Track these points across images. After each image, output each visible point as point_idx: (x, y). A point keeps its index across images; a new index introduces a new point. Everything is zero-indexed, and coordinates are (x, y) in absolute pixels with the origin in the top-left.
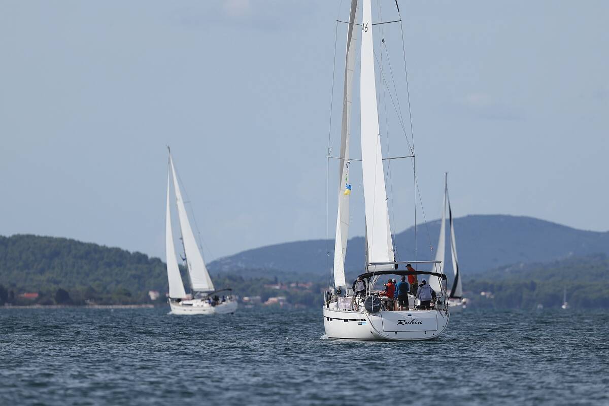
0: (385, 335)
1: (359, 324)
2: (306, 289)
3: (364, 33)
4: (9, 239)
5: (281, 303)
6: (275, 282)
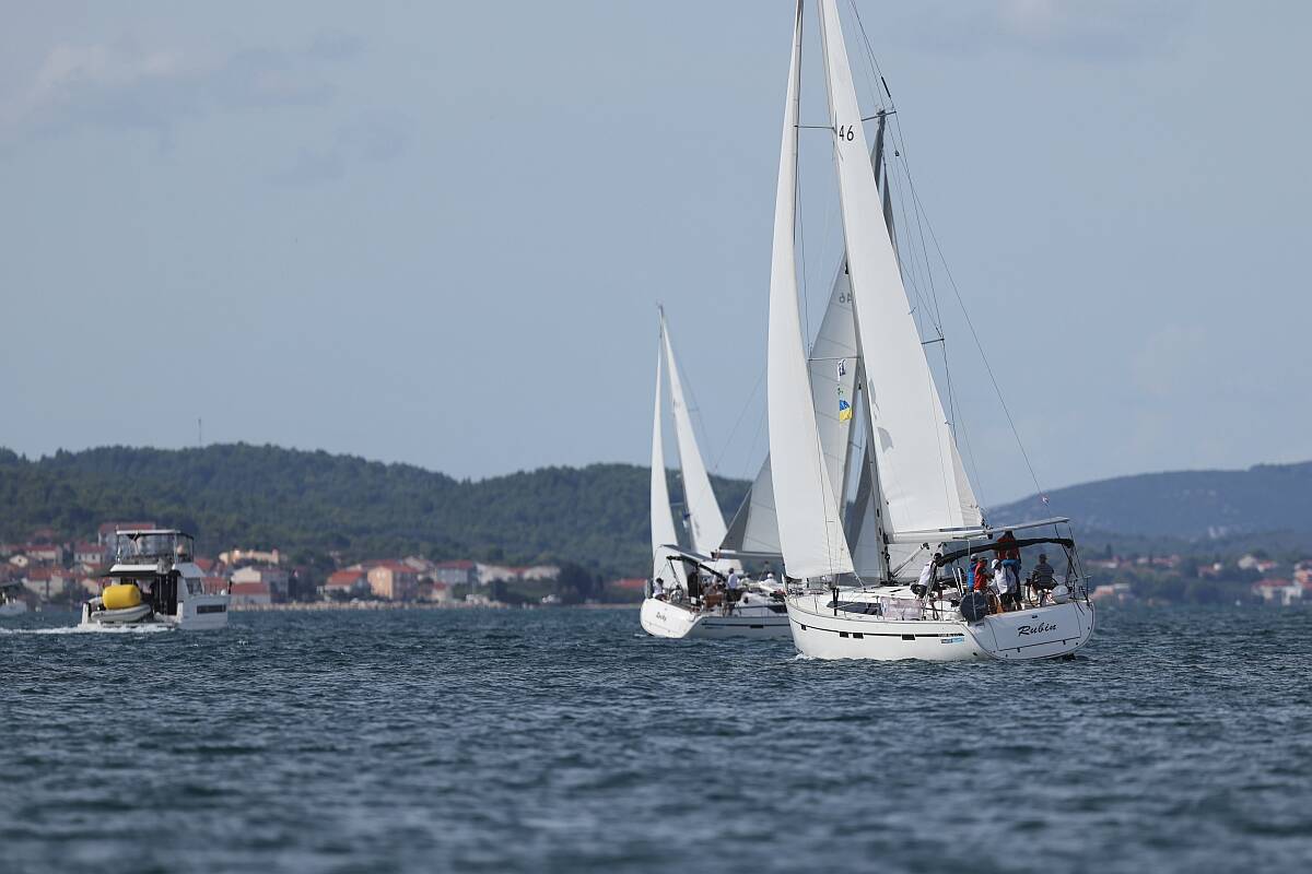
0: (1001, 655)
2: (1167, 568)
4: (581, 473)
5: (1121, 597)
6: (1108, 556)
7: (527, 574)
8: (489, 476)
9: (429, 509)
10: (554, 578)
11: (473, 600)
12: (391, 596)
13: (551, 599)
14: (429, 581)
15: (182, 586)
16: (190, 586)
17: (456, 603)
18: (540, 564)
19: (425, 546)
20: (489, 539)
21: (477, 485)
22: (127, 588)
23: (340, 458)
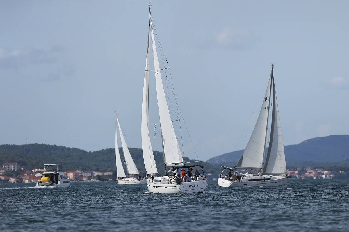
0: (185, 192)
1: (173, 188)
3: (156, 74)
7: (105, 174)
8: (95, 151)
9: (81, 159)
10: (112, 174)
11: (92, 180)
12: (73, 179)
13: (111, 179)
14: (82, 176)
15: (59, 177)
16: (61, 177)
17: (88, 181)
18: (108, 171)
19: (81, 167)
20: (96, 165)
21: (92, 153)
22: (47, 178)
23: (60, 147)
